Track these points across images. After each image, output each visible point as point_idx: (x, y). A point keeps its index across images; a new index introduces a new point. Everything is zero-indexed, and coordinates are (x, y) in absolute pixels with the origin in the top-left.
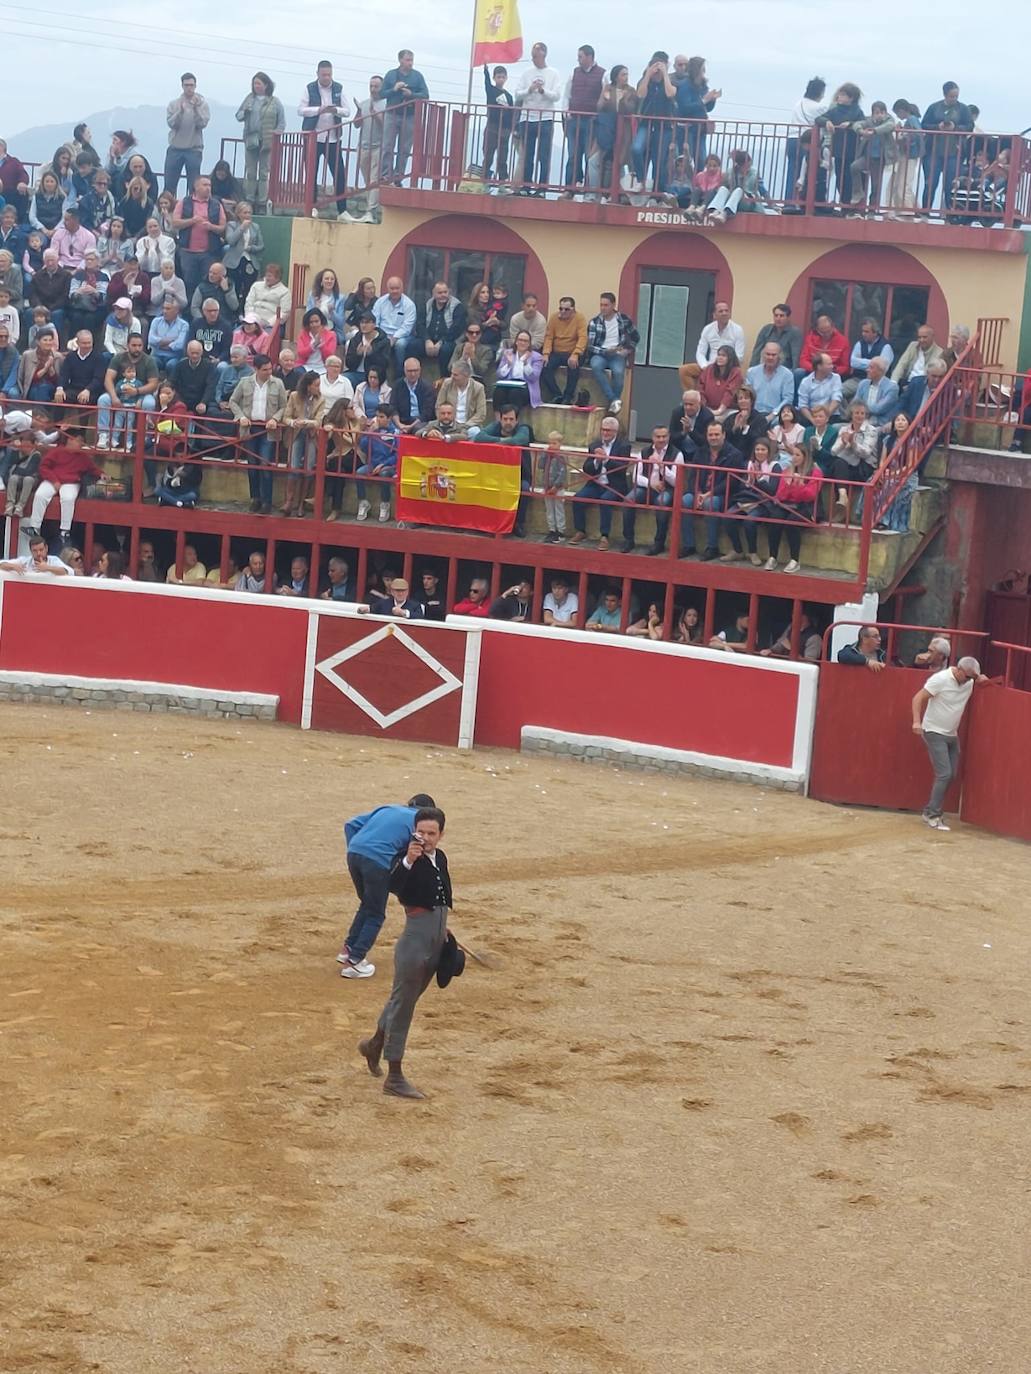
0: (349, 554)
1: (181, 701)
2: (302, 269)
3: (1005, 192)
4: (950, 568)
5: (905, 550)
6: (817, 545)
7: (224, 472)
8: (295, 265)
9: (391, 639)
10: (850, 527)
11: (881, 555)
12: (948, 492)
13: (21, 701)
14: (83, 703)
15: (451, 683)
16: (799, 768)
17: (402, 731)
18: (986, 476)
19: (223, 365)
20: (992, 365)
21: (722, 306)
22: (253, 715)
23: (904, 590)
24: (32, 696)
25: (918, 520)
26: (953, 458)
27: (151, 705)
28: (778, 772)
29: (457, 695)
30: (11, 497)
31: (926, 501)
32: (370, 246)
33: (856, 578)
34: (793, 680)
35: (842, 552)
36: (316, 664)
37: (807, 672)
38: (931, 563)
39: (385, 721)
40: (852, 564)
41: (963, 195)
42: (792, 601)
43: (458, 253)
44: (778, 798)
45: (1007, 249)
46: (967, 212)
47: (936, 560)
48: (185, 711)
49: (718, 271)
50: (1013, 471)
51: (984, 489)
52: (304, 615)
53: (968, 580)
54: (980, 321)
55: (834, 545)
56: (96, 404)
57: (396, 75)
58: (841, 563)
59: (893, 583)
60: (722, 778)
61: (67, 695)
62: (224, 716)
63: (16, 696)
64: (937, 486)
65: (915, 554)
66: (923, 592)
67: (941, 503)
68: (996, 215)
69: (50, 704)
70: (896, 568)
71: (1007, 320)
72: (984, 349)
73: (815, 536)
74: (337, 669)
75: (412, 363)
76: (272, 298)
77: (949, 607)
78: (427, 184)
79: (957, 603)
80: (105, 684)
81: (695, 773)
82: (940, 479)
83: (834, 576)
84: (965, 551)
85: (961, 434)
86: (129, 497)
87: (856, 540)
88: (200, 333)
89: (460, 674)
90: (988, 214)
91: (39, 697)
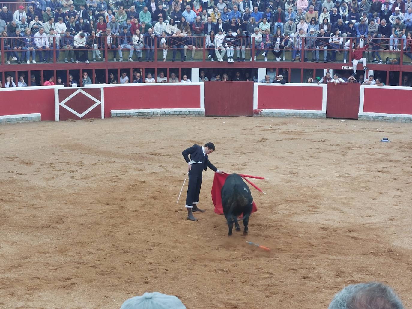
14: (387, 121)
24: (373, 119)
27: (406, 121)
56: (389, 38)
61: (383, 118)
63: (369, 119)
80: (393, 115)
86: (399, 63)
91: (375, 119)
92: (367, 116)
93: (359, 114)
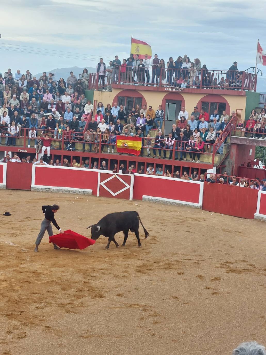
0: (106, 160)
1: (72, 191)
2: (96, 101)
3: (242, 83)
4: (231, 161)
5: (222, 158)
6: (203, 157)
7: (80, 144)
8: (95, 100)
9: (115, 177)
10: (210, 153)
11: (217, 159)
12: (230, 146)
13: (39, 192)
14: (52, 192)
15: (128, 187)
16: (200, 203)
17: (118, 197)
18: (238, 142)
19: (80, 121)
20: (239, 119)
21: (183, 108)
22: (87, 194)
23: (221, 166)
25: (224, 152)
26: (231, 139)
27: (66, 192)
28: (196, 204)
29: (129, 189)
30: (37, 149)
31: (226, 147)
32: (110, 96)
33: (212, 164)
34: (199, 185)
35: (208, 158)
36: (100, 183)
37: (202, 184)
38: (227, 160)
39: (114, 195)
40: (211, 161)
41: (233, 84)
42: (198, 169)
43: (128, 97)
44: (196, 210)
45: (242, 95)
46: (234, 87)
47: (228, 160)
48: (73, 193)
49: (182, 100)
50: (244, 141)
51: (238, 145)
52: (97, 173)
53: (235, 164)
54: (237, 110)
55: (207, 157)
56: (54, 130)
57: (115, 61)
58: (208, 161)
59: (219, 165)
60: (184, 206)
61: (49, 190)
62: (81, 194)
63: (38, 191)
64: (228, 144)
65: (224, 158)
66: (225, 167)
67: (229, 148)
68: (240, 88)
69: (45, 192)
70: (220, 161)
71: (242, 110)
72: (238, 116)
73: (203, 155)
74: (104, 184)
75: (119, 121)
76: (90, 107)
77: (231, 169)
78: (121, 83)
79: (233, 169)
80: (57, 188)
81: (179, 205)
82: (229, 143)
83: (207, 163)
84: (234, 158)
85: (233, 134)
86: (60, 149)
87: (211, 156)
88: (75, 115)
89: (130, 185)
90: (238, 88)
91: (43, 191)
92: (37, 188)
93: (31, 187)
